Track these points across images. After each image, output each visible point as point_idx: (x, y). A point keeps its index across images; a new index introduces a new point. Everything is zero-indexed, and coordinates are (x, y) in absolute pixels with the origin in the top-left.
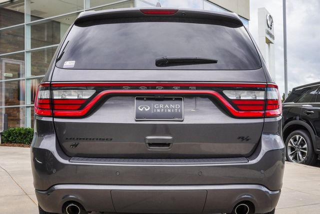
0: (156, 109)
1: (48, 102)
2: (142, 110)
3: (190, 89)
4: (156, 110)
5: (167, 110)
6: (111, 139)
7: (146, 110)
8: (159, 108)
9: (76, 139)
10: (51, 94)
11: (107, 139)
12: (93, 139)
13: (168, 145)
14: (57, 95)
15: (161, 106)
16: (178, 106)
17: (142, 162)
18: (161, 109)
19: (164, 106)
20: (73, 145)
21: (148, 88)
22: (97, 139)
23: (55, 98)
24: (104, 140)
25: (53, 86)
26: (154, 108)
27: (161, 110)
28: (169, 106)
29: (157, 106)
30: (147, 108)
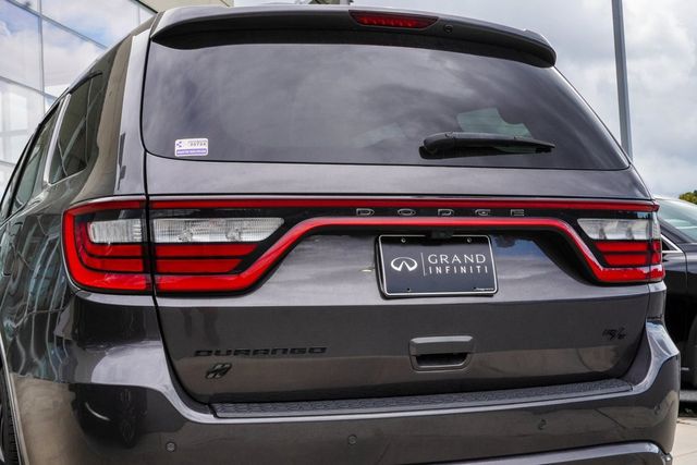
0: (434, 267)
1: (139, 254)
2: (399, 269)
3: (513, 215)
4: (434, 270)
5: (459, 269)
6: (323, 350)
7: (410, 269)
8: (439, 264)
9: (224, 352)
10: (148, 231)
11: (312, 350)
12: (274, 351)
13: (462, 356)
14: (166, 232)
15: (444, 258)
16: (481, 259)
17: (410, 404)
18: (443, 266)
19: (450, 259)
20: (216, 372)
21: (418, 214)
22: (285, 351)
23: (159, 239)
24: (302, 351)
25: (155, 205)
26: (428, 264)
27: (444, 270)
28: (462, 259)
29: (433, 259)
30: (412, 264)
